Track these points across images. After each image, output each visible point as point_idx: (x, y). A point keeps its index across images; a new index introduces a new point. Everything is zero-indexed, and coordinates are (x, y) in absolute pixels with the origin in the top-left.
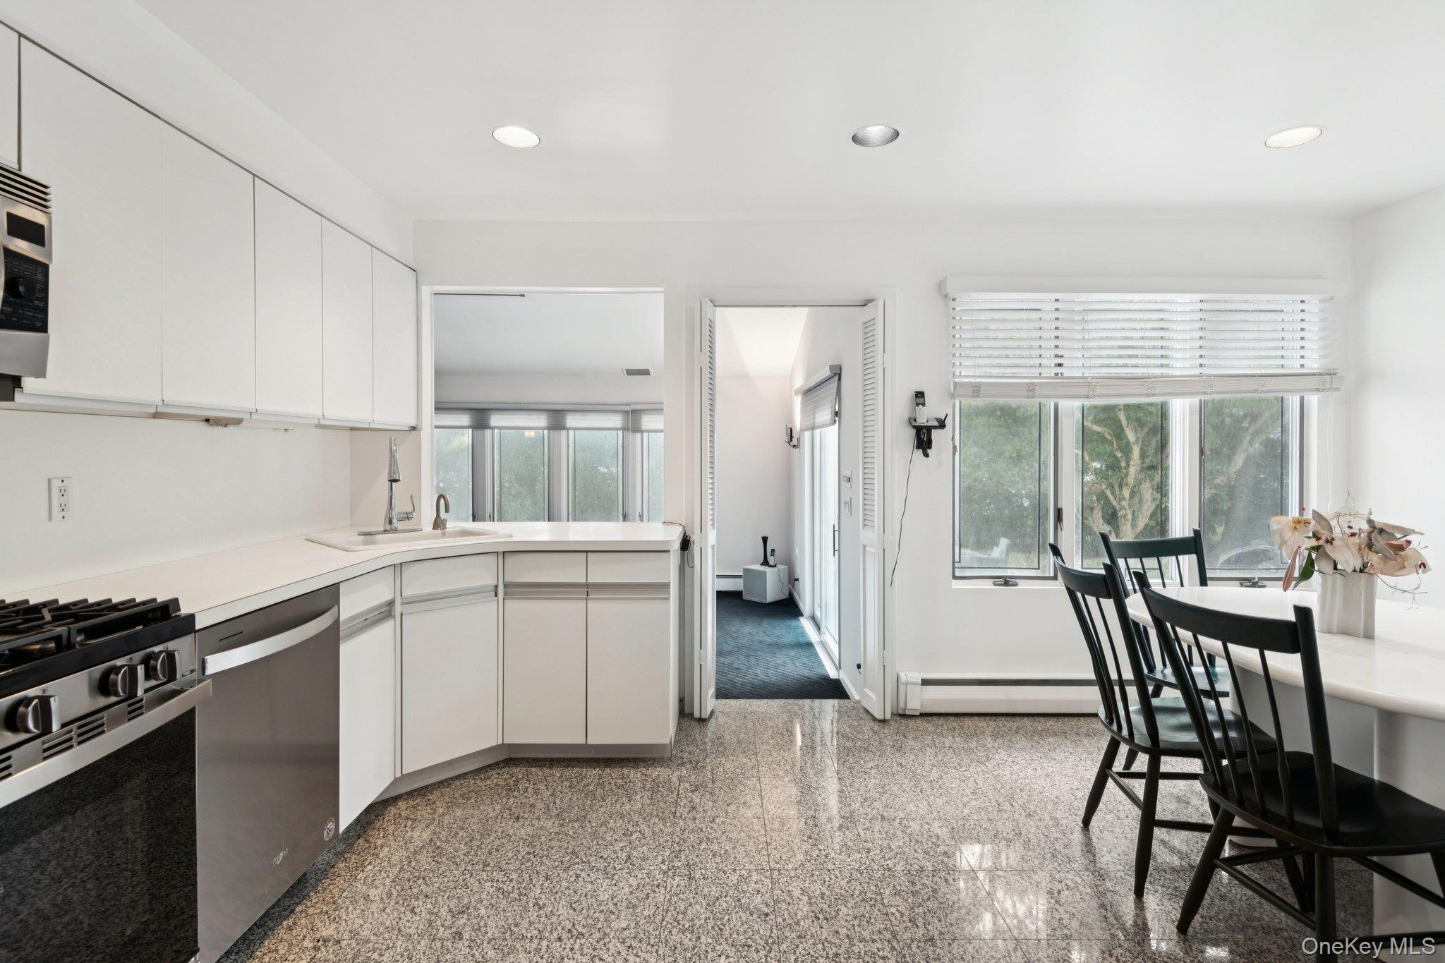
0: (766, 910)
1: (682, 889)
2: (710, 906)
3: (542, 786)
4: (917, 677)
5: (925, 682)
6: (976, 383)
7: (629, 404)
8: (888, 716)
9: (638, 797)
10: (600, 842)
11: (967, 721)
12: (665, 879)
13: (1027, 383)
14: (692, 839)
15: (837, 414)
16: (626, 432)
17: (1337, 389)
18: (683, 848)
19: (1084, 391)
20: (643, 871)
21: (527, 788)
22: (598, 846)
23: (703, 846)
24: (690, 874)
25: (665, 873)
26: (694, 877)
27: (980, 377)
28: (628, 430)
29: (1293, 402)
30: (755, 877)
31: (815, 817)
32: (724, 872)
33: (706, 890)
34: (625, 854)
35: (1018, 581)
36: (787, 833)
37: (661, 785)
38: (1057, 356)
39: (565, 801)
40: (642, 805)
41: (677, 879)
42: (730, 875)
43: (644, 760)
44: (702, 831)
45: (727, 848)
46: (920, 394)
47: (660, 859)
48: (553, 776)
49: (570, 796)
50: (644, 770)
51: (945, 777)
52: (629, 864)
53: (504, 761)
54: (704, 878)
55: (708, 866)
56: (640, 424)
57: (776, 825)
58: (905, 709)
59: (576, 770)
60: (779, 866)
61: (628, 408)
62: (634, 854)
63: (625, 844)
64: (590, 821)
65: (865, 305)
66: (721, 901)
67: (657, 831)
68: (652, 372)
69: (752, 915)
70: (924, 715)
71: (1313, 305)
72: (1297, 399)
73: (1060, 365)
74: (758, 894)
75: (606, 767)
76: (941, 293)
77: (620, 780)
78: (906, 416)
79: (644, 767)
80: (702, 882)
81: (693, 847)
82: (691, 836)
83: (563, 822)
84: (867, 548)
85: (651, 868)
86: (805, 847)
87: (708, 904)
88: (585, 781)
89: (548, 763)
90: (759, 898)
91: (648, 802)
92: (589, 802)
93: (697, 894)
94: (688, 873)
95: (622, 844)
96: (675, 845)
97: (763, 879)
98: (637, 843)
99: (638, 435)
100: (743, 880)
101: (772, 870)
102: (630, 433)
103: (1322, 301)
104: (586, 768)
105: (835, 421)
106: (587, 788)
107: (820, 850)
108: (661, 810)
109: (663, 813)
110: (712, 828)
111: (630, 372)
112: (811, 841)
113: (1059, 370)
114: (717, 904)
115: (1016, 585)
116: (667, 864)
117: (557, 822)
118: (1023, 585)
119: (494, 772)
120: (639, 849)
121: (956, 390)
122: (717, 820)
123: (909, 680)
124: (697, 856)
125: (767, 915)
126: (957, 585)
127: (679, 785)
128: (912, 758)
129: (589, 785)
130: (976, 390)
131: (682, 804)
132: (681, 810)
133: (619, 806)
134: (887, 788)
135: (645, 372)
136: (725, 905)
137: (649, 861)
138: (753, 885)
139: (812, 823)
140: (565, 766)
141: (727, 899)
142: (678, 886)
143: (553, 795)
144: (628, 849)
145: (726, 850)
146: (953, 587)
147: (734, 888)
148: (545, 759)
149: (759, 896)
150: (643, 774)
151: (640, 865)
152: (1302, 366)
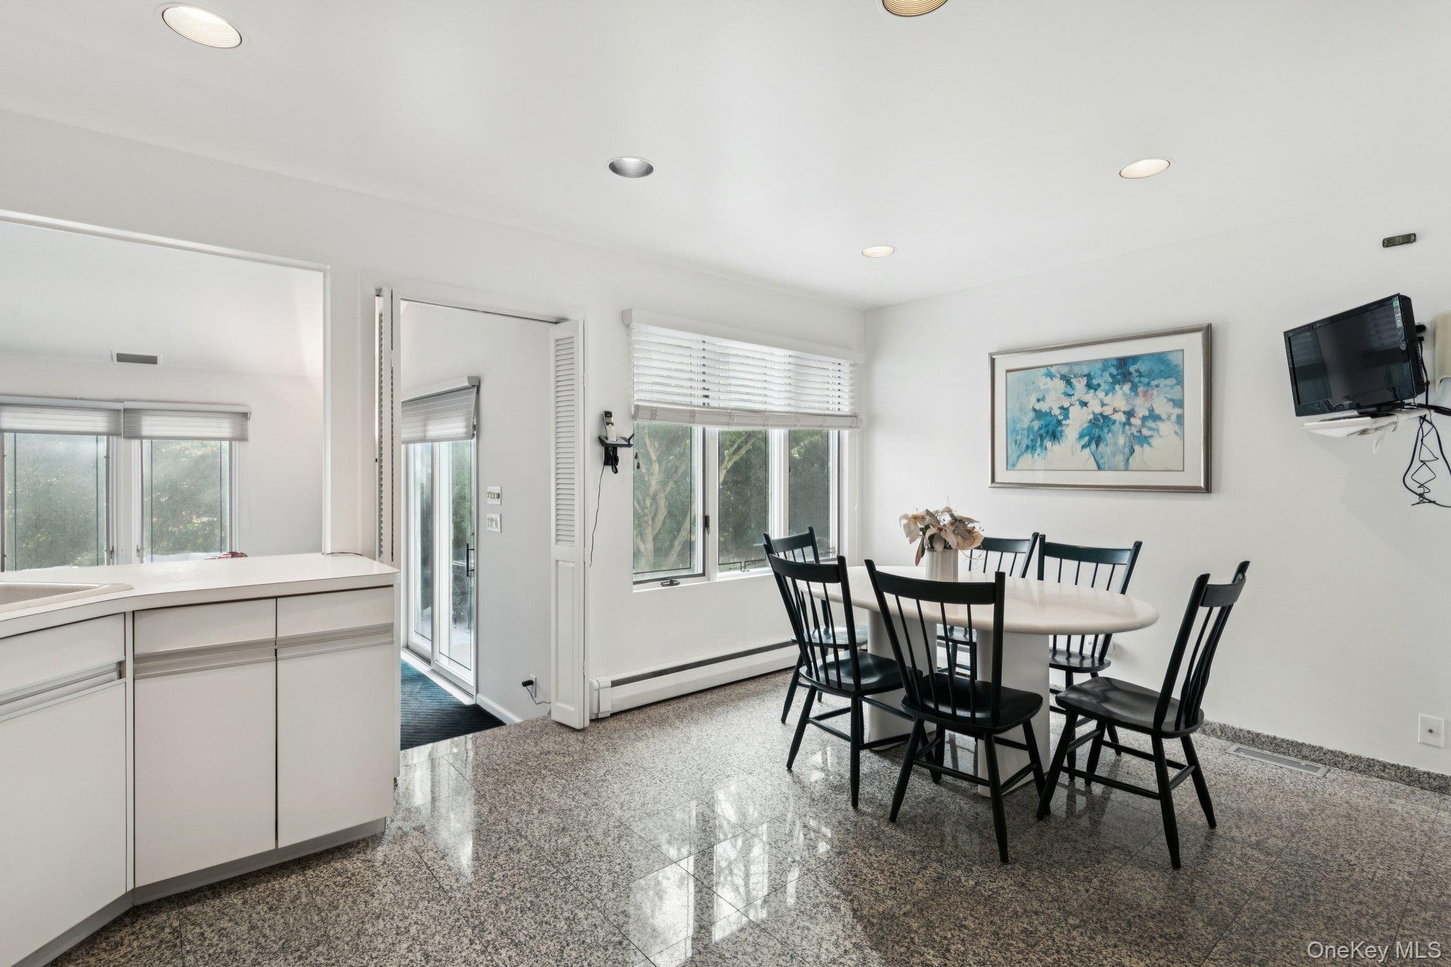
0: (616, 939)
1: (517, 958)
2: (560, 961)
3: (224, 923)
4: (607, 681)
5: (615, 684)
6: (654, 407)
7: (122, 401)
8: (587, 723)
9: (380, 888)
10: (374, 955)
11: (651, 712)
12: (489, 958)
13: (690, 411)
14: (485, 906)
15: (474, 427)
16: (114, 439)
17: (859, 427)
18: (482, 919)
19: (726, 420)
20: (456, 962)
21: (202, 934)
22: (375, 961)
23: (503, 908)
24: (512, 940)
25: (483, 952)
26: (519, 941)
27: (656, 402)
28: (118, 434)
29: (833, 435)
30: (581, 914)
31: (590, 836)
32: (546, 923)
33: (543, 949)
34: (418, 954)
35: (679, 580)
36: (577, 861)
37: (398, 865)
38: (704, 389)
39: (279, 927)
40: (393, 894)
41: (503, 951)
42: (554, 923)
43: (350, 845)
44: (488, 894)
45: (529, 899)
46: (608, 414)
47: (466, 941)
48: (233, 906)
49: (282, 921)
50: (362, 856)
51: (668, 763)
52: (433, 962)
53: (126, 914)
54: (531, 938)
55: (525, 924)
56: (139, 427)
57: (561, 858)
58: (598, 714)
59: (262, 887)
60: (594, 894)
61: (120, 406)
62: (430, 949)
63: (410, 943)
64: (338, 938)
65: (556, 323)
66: (567, 950)
67: (437, 914)
68: (160, 361)
69: (606, 950)
70: (613, 715)
71: (846, 368)
72: (837, 431)
73: (707, 396)
74: (596, 928)
75: (303, 869)
76: (623, 323)
77: (339, 878)
78: (596, 435)
79: (359, 853)
80: (531, 943)
81: (493, 913)
82: (480, 904)
83: (299, 953)
84: (560, 563)
85: (463, 954)
86: (604, 867)
87: (556, 961)
88: (288, 897)
89: (208, 894)
90: (600, 931)
91: (398, 888)
92: (316, 918)
93: (537, 956)
94: (510, 941)
95: (405, 946)
96: (471, 920)
97: (590, 912)
98: (422, 936)
99: (136, 443)
100: (572, 922)
101: (590, 900)
102: (122, 441)
103: (850, 365)
104: (275, 879)
105: (473, 434)
106: (298, 902)
107: (620, 864)
108: (422, 891)
109: (427, 893)
110: (497, 887)
111: (122, 358)
112: (604, 859)
113: (706, 400)
114: (565, 956)
115: (678, 584)
116: (478, 942)
117: (290, 957)
118: (684, 583)
119: (122, 934)
120: (431, 941)
121: (637, 412)
122: (495, 876)
123: (602, 685)
124: (505, 920)
125: (620, 943)
126: (638, 589)
127: (421, 857)
128: (632, 755)
129: (297, 897)
130: (654, 413)
131: (442, 876)
132: (446, 882)
133: (363, 906)
134: (631, 788)
135: (152, 360)
136: (574, 954)
137: (454, 949)
138: (586, 922)
139: (592, 843)
140: (239, 888)
141: (571, 946)
142: (510, 958)
143: (253, 928)
144: (418, 947)
145: (531, 902)
146: (634, 592)
147: (569, 933)
148: (198, 890)
149: (599, 929)
150: (364, 861)
151: (447, 957)
152: (839, 409)
